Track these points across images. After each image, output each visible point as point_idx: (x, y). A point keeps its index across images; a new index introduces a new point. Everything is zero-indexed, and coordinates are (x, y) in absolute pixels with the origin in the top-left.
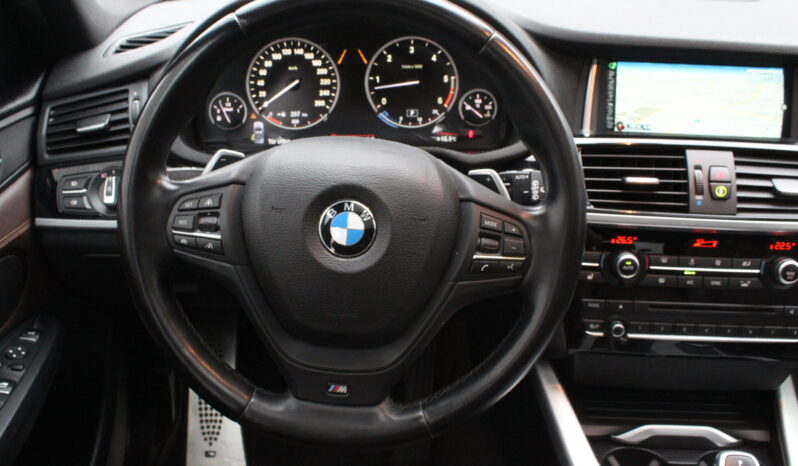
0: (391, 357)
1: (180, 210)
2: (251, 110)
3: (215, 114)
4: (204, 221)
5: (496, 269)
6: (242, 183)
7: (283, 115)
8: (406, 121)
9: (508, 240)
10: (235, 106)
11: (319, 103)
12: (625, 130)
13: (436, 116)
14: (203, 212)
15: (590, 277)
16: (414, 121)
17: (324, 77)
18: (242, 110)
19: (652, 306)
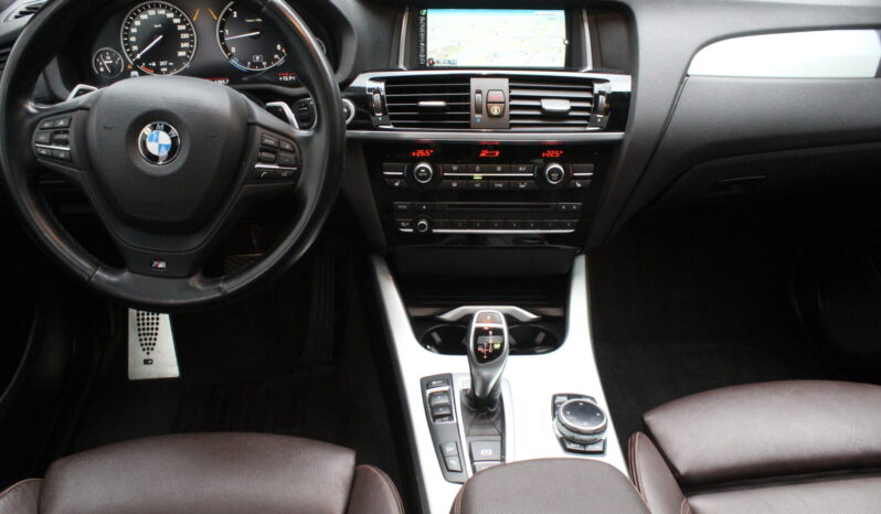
0: (197, 242)
1: (41, 129)
2: (127, 63)
3: (98, 67)
4: (58, 137)
5: (272, 175)
6: (87, 109)
7: (154, 64)
8: (253, 65)
9: (282, 154)
10: (114, 59)
11: (181, 54)
12: (435, 65)
13: (277, 60)
14: (57, 130)
15: (397, 184)
16: (260, 65)
17: (183, 32)
18: (120, 61)
19: (450, 206)
